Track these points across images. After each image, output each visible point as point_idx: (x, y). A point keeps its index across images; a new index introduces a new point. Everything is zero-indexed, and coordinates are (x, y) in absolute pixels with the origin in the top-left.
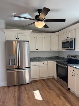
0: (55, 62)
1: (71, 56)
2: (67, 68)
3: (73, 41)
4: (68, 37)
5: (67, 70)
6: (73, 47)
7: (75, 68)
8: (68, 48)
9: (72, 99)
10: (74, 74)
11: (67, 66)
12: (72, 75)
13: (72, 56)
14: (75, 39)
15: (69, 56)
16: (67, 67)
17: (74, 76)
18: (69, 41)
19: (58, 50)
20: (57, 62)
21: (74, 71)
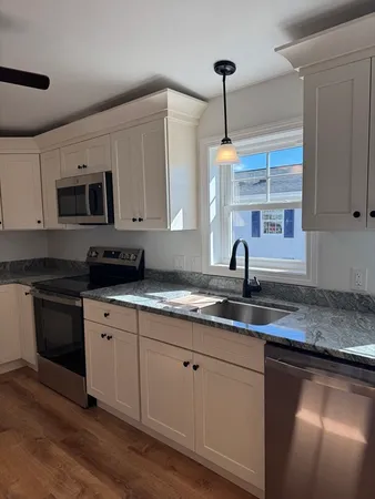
0: (28, 289)
1: (101, 254)
2: (82, 308)
3: (101, 184)
4: (84, 166)
5: (83, 319)
6: (102, 213)
7: (112, 301)
8: (85, 215)
9: (105, 441)
10: (109, 332)
11: (82, 298)
12: (103, 336)
13: (108, 254)
14: (109, 175)
15: (94, 254)
16: (78, 303)
17: (109, 338)
18: (88, 183)
19: (41, 227)
20: (34, 284)
21: (106, 315)
